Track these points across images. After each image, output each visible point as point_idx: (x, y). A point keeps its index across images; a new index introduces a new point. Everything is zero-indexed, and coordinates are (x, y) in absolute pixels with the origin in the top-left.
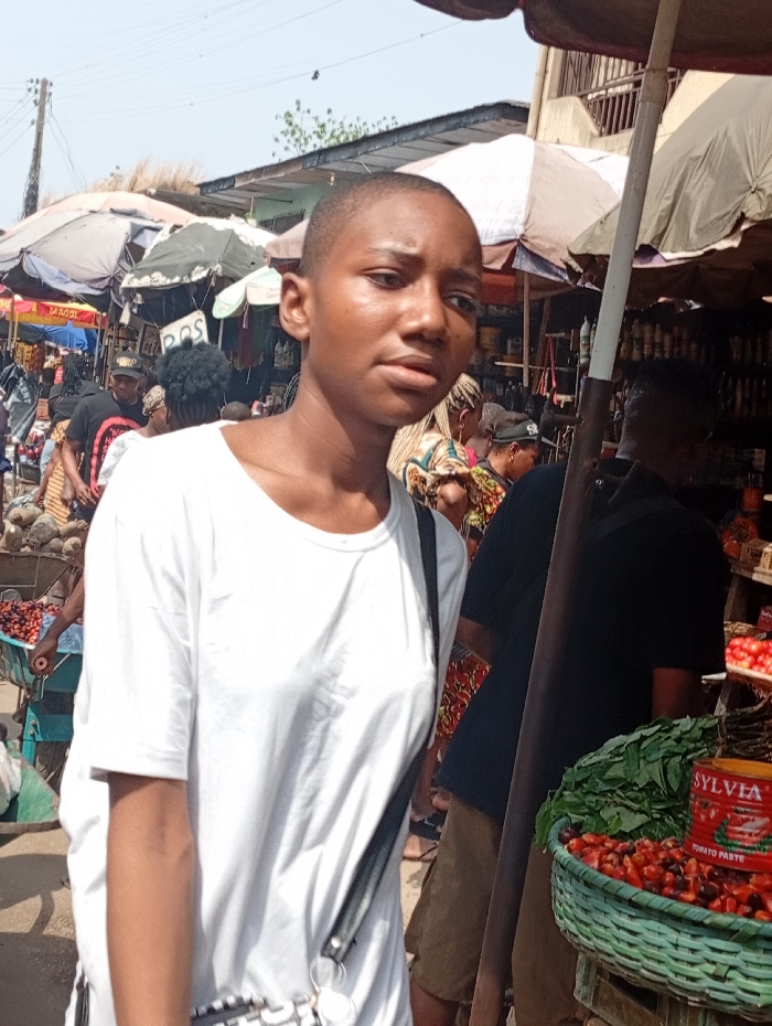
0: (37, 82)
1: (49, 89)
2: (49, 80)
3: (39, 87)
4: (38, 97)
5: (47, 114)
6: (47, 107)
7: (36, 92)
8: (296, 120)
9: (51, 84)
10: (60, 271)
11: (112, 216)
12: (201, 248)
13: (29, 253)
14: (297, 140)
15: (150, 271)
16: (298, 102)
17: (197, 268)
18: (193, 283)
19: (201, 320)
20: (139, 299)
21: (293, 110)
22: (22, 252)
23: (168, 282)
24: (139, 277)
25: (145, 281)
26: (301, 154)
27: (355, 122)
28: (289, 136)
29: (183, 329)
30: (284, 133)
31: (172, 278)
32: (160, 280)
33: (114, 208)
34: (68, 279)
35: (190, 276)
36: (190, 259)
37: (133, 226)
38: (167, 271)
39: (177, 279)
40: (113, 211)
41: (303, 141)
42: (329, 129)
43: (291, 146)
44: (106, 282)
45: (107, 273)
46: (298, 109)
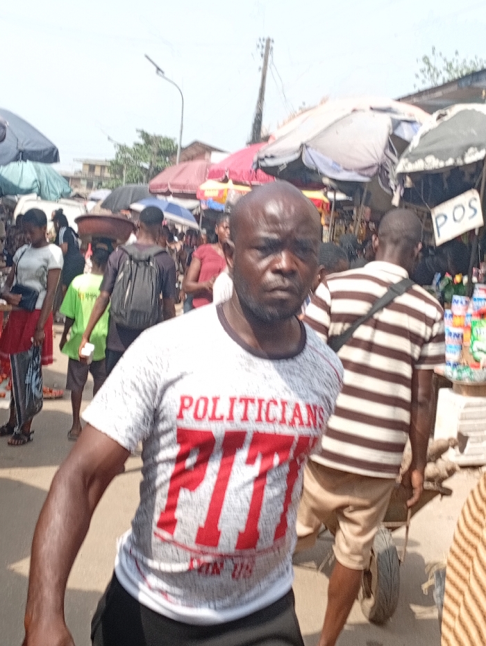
0: (264, 40)
1: (271, 44)
2: (271, 38)
3: (264, 44)
4: (264, 51)
5: (269, 62)
6: (270, 58)
7: (263, 47)
8: (432, 61)
9: (273, 41)
10: (335, 163)
11: (371, 113)
12: (474, 131)
13: (307, 147)
14: (432, 76)
15: (422, 156)
16: (434, 49)
17: (471, 150)
18: (466, 165)
19: (475, 199)
20: (408, 182)
21: (429, 54)
22: (302, 146)
23: (442, 164)
24: (413, 162)
25: (419, 166)
26: (434, 85)
27: (474, 59)
28: (426, 73)
29: (456, 208)
30: (423, 71)
31: (445, 160)
32: (433, 163)
33: (373, 106)
34: (341, 168)
35: (463, 158)
36: (463, 142)
37: (393, 120)
38: (440, 155)
39: (450, 162)
40: (372, 109)
41: (435, 76)
42: (454, 66)
43: (427, 81)
44: (375, 169)
45: (374, 161)
46: (433, 53)
